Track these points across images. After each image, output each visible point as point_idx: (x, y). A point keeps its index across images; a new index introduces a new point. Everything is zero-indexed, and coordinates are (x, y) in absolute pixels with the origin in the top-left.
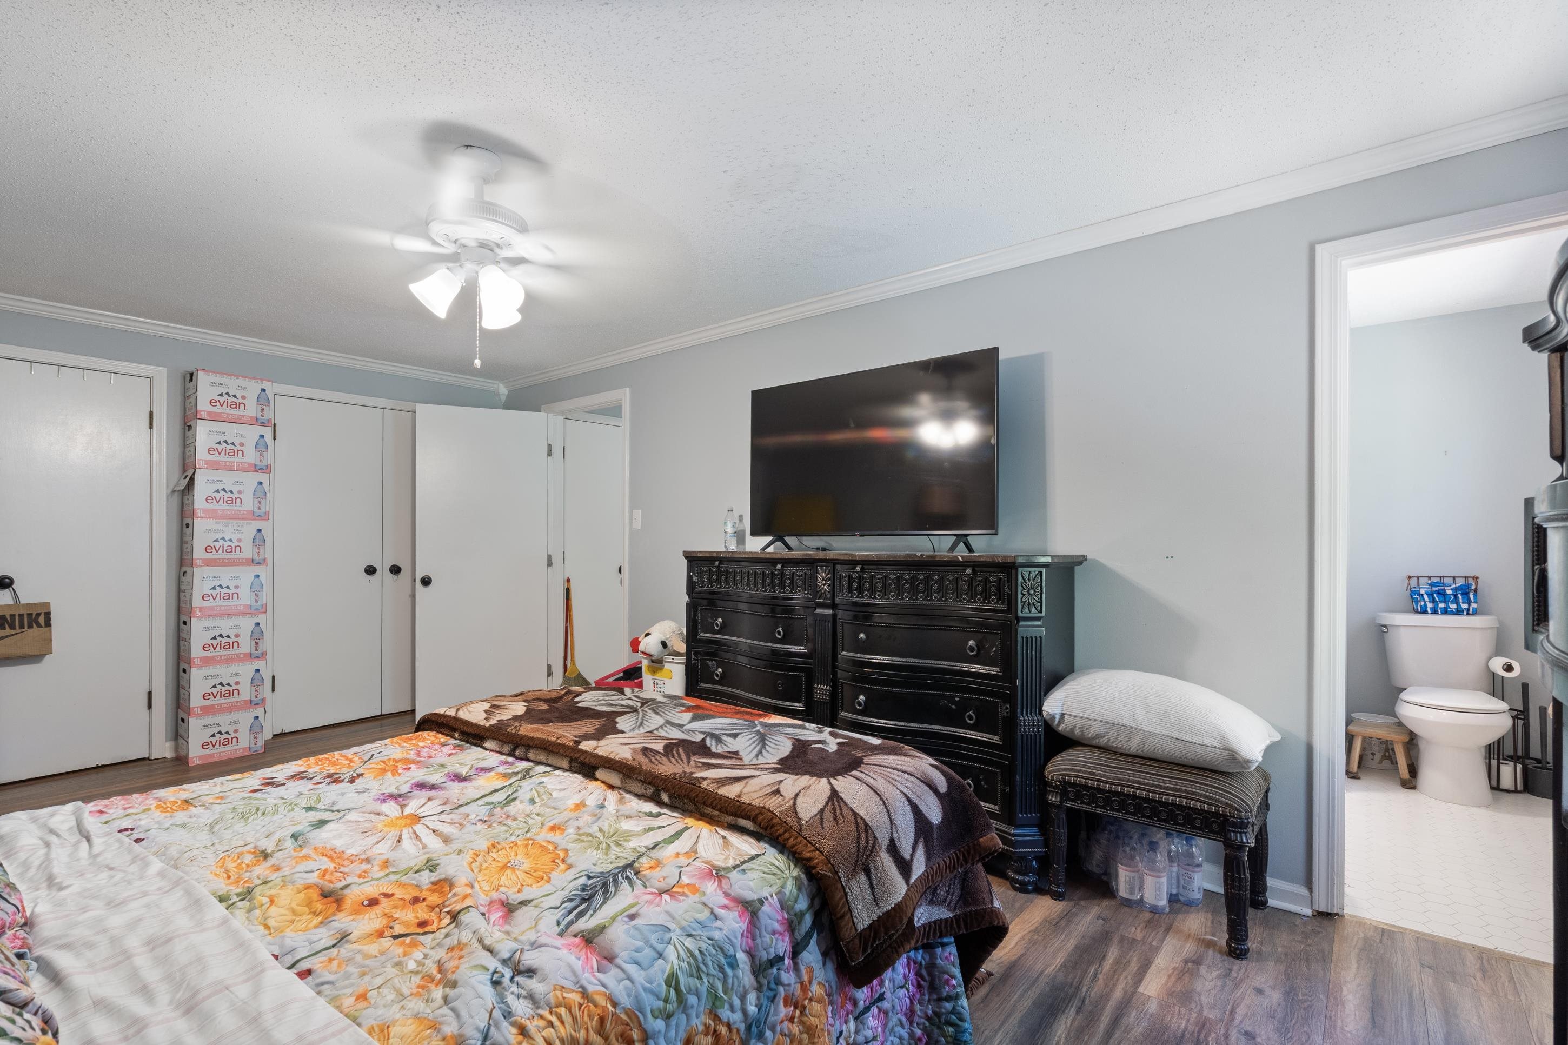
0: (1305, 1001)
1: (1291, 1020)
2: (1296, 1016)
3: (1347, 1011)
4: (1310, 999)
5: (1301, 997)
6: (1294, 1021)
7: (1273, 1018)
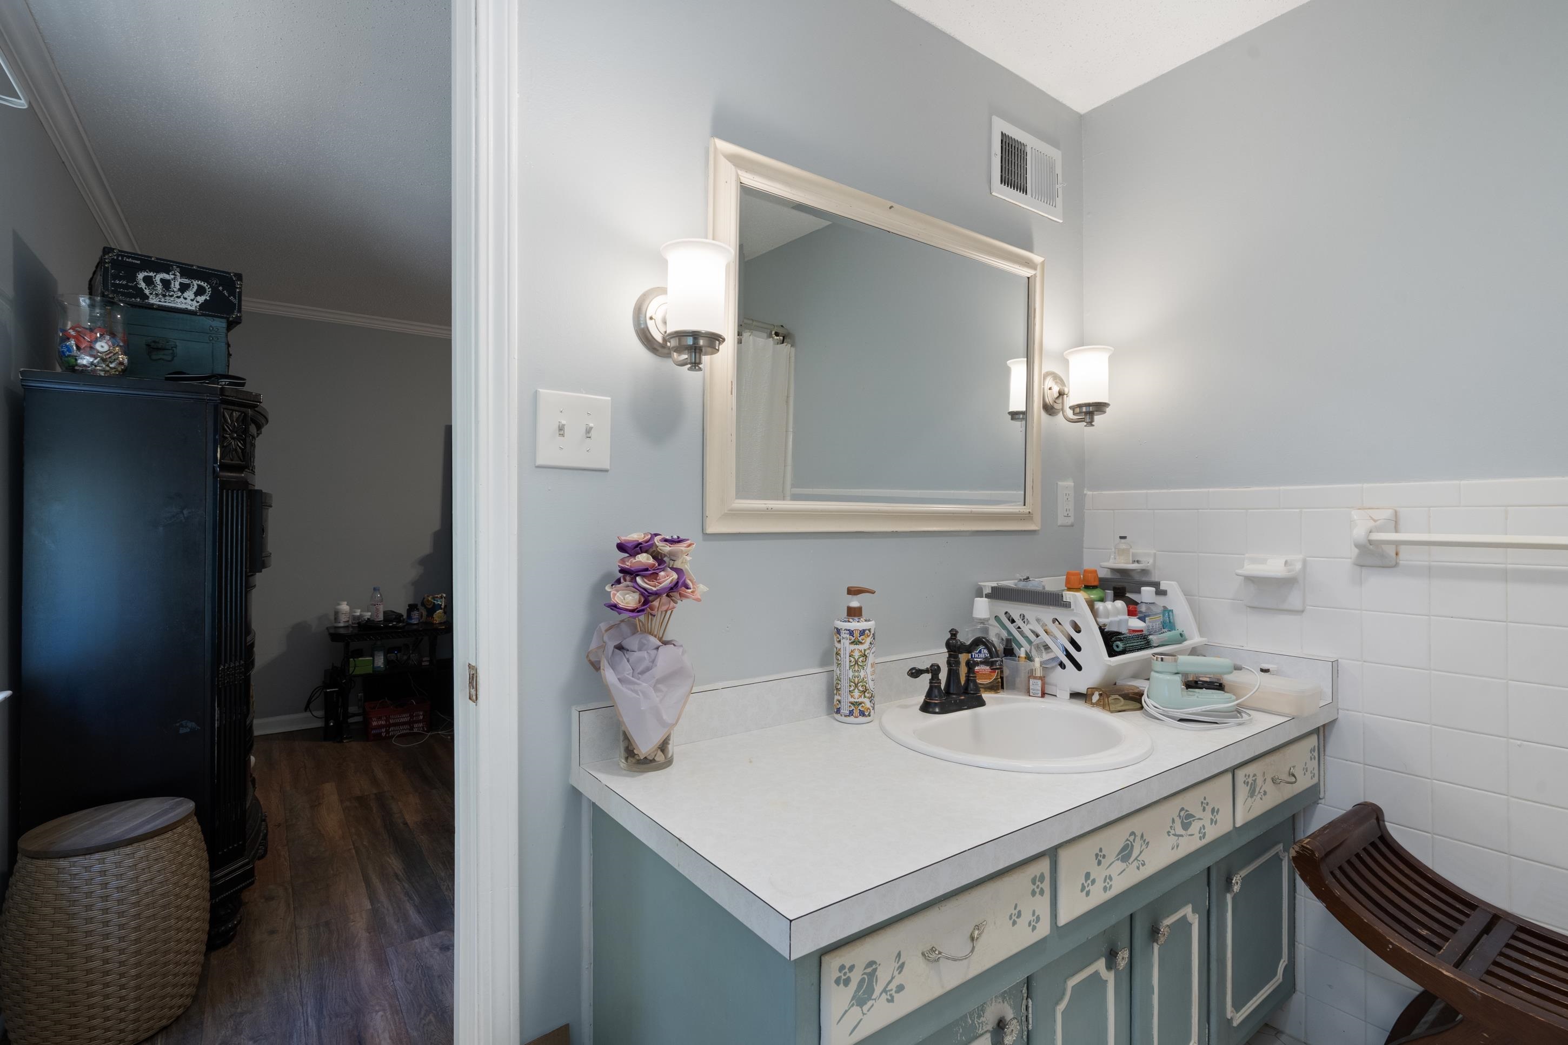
0: (425, 1015)
1: (425, 985)
2: (425, 993)
3: (387, 1035)
4: (423, 1021)
5: (431, 1017)
6: (423, 986)
7: (439, 977)
